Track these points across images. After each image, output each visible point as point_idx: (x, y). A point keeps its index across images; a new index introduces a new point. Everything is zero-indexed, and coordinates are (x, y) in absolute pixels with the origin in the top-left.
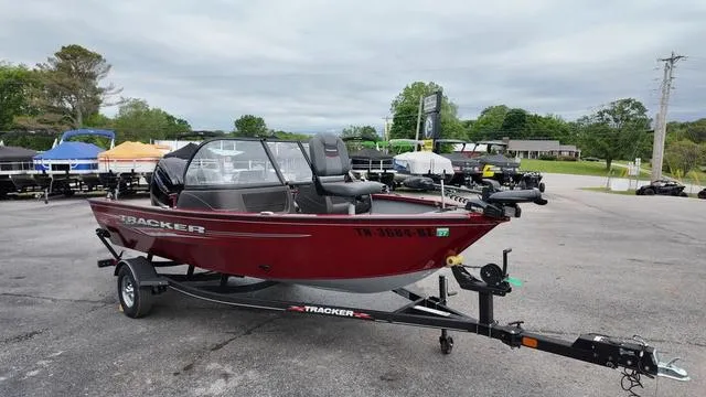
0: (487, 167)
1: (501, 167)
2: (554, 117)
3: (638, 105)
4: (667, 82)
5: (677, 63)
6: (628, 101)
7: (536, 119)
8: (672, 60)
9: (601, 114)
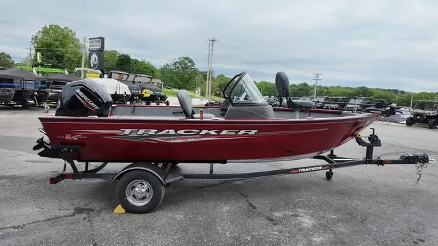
0: (145, 91)
1: (153, 91)
2: (146, 62)
3: (191, 61)
4: (211, 52)
5: (215, 42)
6: (187, 58)
7: (136, 62)
8: (213, 41)
9: (175, 63)
